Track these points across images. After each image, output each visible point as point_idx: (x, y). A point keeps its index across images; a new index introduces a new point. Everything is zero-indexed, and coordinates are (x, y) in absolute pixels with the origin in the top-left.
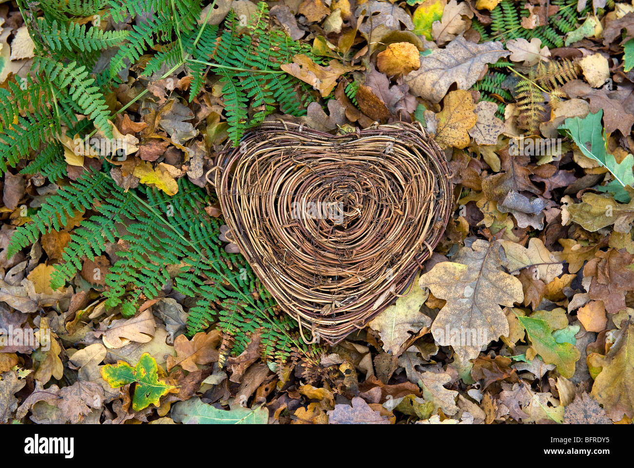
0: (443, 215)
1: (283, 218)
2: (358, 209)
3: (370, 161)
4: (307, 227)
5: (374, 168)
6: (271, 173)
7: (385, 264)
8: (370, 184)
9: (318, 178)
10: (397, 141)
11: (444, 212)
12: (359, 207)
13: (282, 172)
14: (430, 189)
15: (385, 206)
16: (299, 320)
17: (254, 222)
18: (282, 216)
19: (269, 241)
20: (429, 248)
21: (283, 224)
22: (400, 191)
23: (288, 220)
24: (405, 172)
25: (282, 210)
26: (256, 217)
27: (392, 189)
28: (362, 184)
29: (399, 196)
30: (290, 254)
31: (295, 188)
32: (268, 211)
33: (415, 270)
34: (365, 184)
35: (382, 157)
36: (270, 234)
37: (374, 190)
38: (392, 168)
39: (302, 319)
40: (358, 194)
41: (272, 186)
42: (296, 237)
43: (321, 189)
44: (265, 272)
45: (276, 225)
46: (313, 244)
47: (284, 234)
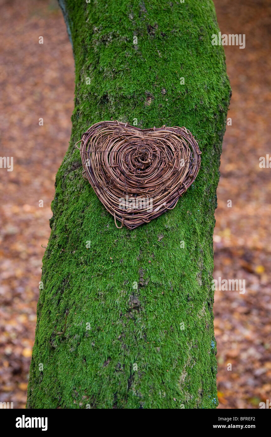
0: (194, 172)
1: (111, 162)
2: (149, 160)
3: (158, 139)
4: (123, 167)
5: (160, 142)
6: (108, 141)
7: (162, 191)
8: (157, 149)
9: (131, 144)
10: (173, 133)
11: (195, 170)
12: (150, 159)
13: (113, 141)
14: (188, 156)
15: (163, 161)
16: (114, 215)
17: (97, 165)
18: (111, 161)
19: (103, 175)
20: (186, 186)
21: (111, 165)
22: (172, 155)
23: (114, 163)
24: (175, 146)
25: (111, 158)
26: (98, 161)
27: (168, 153)
28: (153, 149)
29: (171, 157)
30: (113, 181)
31: (119, 149)
32: (104, 159)
33: (177, 197)
34: (154, 149)
35: (165, 138)
36: (104, 171)
37: (158, 152)
38: (169, 143)
39: (116, 215)
40: (150, 153)
41: (107, 147)
42: (117, 172)
43: (132, 149)
44: (100, 191)
45: (107, 166)
46: (125, 176)
47: (111, 170)
